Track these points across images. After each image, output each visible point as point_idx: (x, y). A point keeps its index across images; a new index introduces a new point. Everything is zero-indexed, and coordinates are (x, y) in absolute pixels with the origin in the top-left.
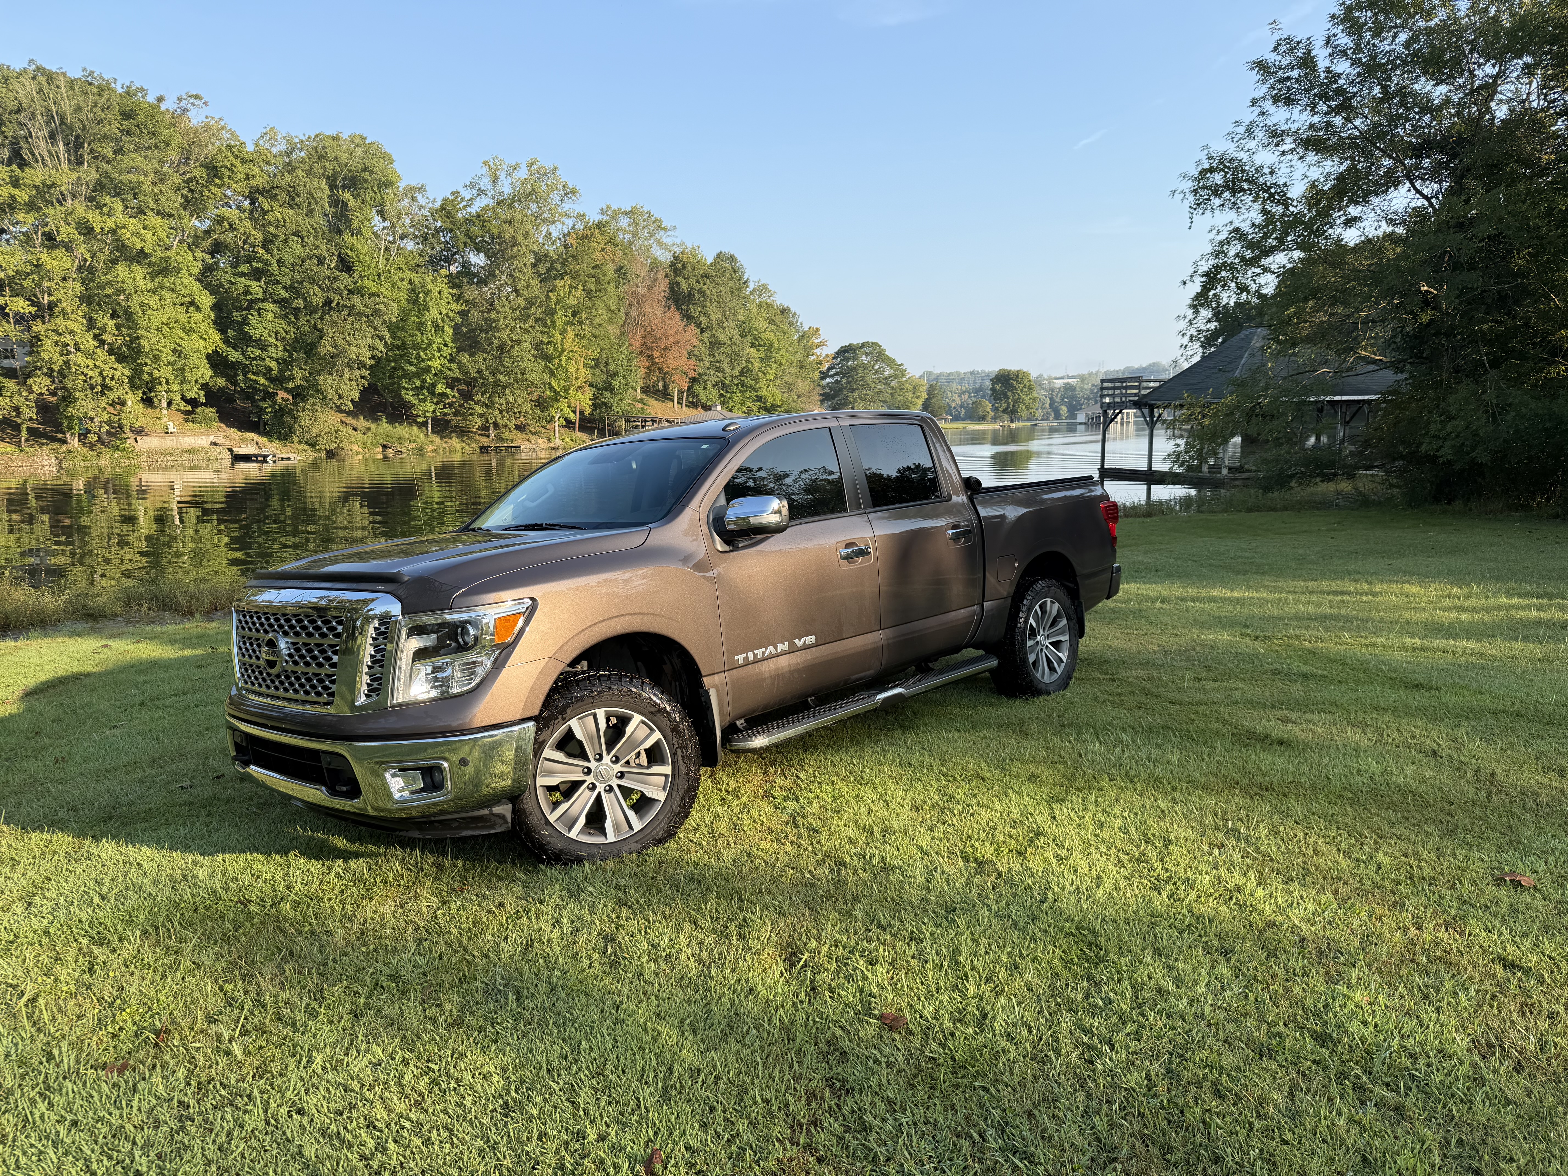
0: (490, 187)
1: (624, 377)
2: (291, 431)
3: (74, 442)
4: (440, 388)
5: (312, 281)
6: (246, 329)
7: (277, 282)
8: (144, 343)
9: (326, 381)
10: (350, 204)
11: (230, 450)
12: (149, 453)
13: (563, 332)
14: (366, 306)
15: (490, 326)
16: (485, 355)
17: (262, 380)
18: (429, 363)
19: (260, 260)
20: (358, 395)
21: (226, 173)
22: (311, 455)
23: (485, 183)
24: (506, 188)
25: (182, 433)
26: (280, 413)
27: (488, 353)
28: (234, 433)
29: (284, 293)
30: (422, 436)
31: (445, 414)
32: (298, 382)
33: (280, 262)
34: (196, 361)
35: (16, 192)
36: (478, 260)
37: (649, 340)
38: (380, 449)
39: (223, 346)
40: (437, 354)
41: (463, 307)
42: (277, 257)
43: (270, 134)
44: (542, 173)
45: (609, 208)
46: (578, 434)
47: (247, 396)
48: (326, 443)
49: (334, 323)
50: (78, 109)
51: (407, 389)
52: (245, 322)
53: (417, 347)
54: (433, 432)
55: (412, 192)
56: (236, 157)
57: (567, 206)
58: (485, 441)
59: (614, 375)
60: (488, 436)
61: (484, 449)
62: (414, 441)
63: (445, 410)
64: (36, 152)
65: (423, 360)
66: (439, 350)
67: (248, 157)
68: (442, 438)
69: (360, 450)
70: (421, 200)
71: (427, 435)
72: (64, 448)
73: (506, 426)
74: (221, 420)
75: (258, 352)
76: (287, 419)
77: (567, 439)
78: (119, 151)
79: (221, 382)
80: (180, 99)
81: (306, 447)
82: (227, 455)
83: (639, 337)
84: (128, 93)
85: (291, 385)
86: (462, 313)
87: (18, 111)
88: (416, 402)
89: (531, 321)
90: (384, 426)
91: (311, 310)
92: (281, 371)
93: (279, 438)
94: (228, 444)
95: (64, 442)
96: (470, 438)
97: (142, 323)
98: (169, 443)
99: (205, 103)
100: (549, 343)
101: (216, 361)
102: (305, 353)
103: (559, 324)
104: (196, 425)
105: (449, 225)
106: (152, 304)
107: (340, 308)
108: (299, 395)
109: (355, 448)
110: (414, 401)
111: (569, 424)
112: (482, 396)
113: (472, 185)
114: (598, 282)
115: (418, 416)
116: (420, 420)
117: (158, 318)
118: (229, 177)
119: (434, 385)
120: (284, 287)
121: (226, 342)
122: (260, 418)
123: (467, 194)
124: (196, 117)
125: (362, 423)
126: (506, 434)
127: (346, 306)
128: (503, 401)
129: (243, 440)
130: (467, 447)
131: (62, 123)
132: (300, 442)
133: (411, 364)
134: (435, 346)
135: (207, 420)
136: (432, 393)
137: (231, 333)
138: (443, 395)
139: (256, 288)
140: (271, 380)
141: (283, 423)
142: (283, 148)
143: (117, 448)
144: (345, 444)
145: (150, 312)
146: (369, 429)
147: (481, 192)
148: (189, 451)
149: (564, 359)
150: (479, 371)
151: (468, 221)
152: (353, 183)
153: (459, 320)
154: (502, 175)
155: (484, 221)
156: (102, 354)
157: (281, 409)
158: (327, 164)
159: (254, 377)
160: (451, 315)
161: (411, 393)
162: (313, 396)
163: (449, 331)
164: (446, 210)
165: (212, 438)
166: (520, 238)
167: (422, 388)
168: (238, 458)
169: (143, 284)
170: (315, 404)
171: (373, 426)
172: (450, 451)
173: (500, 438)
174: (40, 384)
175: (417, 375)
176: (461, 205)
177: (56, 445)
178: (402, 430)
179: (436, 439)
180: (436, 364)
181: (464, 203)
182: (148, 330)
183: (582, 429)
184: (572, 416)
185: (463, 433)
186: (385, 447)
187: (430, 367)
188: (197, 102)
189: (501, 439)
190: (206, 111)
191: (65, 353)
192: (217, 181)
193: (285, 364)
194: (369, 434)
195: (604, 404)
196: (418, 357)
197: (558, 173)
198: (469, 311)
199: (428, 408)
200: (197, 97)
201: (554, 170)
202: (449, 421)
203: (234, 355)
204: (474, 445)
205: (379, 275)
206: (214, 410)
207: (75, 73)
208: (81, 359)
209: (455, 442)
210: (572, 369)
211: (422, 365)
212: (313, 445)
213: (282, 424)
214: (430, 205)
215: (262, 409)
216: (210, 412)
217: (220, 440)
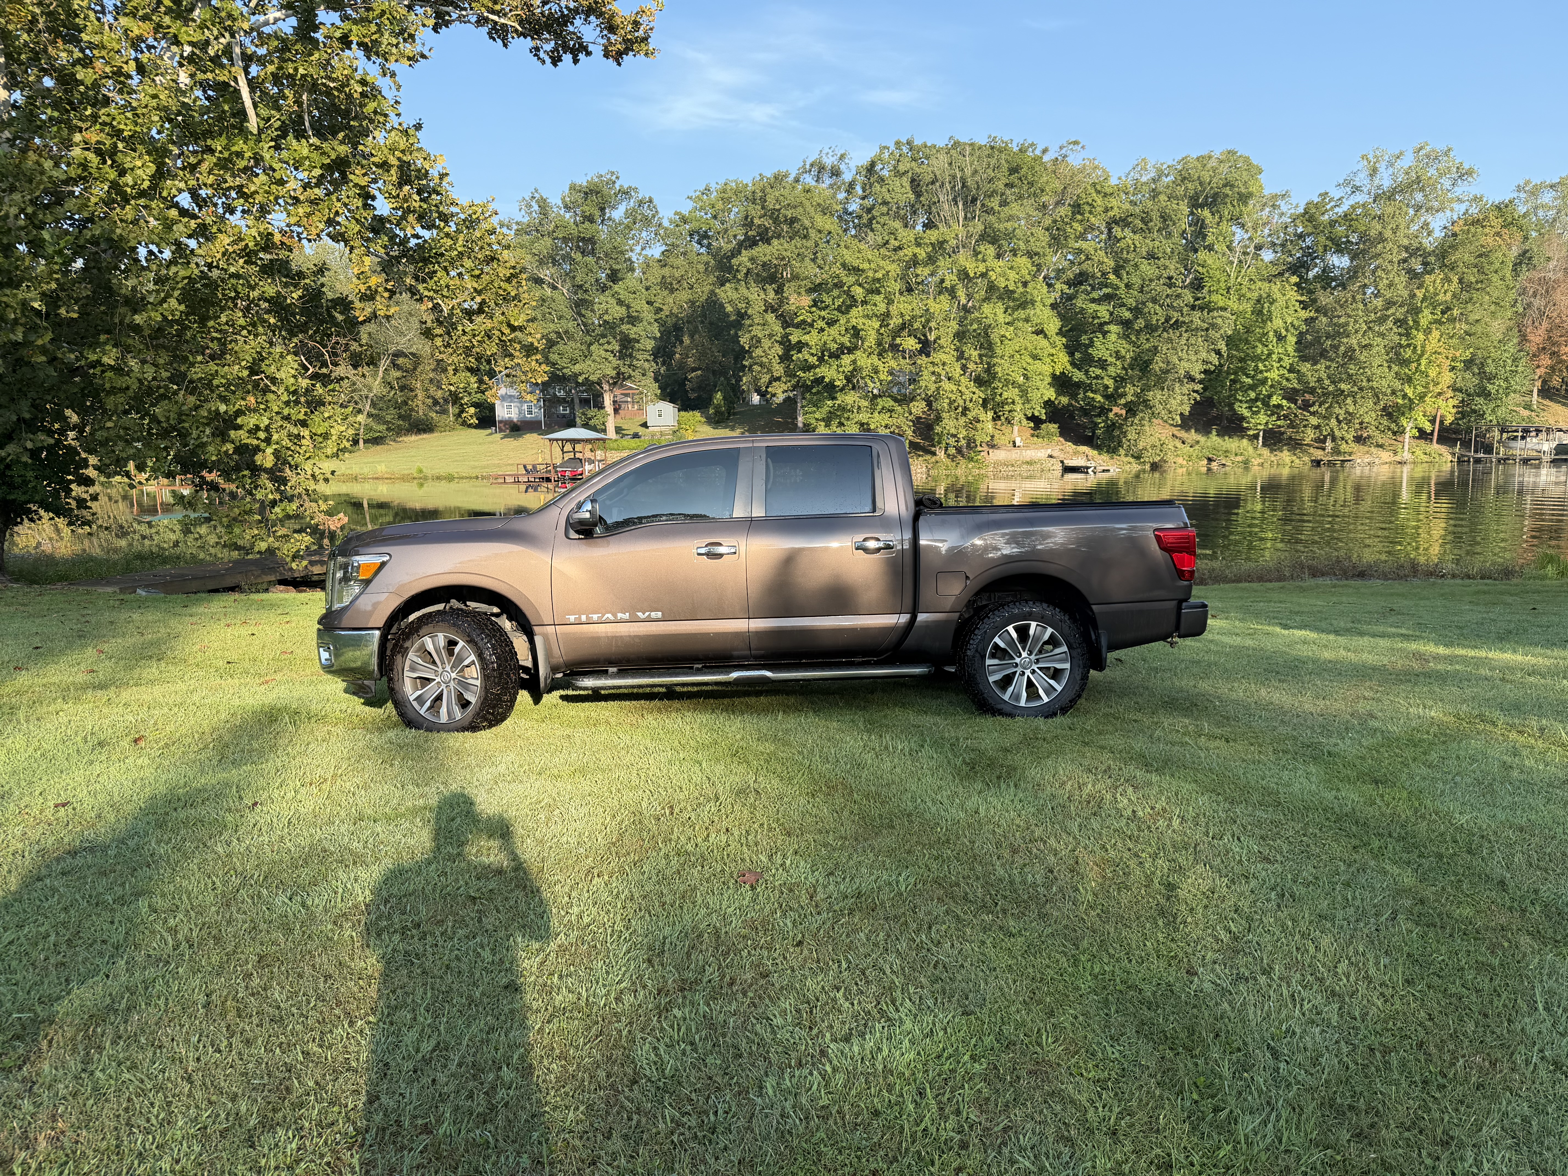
0: (1367, 181)
1: (1506, 380)
2: (1120, 444)
3: (941, 454)
4: (1275, 400)
5: (1154, 301)
6: (1090, 351)
7: (1123, 305)
8: (998, 369)
9: (1155, 396)
10: (1207, 221)
11: (1062, 462)
12: (996, 464)
13: (1428, 332)
14: (1203, 321)
15: (1340, 332)
16: (1328, 363)
17: (1099, 398)
18: (1265, 374)
19: (1111, 285)
20: (1188, 409)
21: (1087, 208)
22: (1135, 467)
23: (1362, 179)
24: (1385, 181)
25: (1026, 447)
26: (1112, 427)
27: (1332, 360)
28: (1070, 446)
29: (1127, 315)
30: (1251, 449)
31: (1280, 427)
32: (1129, 398)
33: (1128, 286)
34: (1039, 383)
35: (917, 250)
36: (1340, 262)
37: (1556, 333)
38: (1205, 462)
39: (1069, 367)
40: (1276, 365)
41: (1312, 314)
42: (1126, 281)
43: (1141, 166)
44: (1433, 158)
45: (1527, 183)
46: (1435, 446)
47: (1085, 412)
48: (1151, 456)
49: (1170, 340)
50: (976, 172)
51: (1241, 401)
52: (1091, 344)
53: (1257, 358)
54: (1264, 445)
55: (1273, 202)
56: (1098, 192)
57: (1459, 191)
58: (1318, 454)
59: (1491, 378)
60: (1324, 449)
61: (1317, 463)
62: (1241, 454)
63: (1279, 423)
64: (942, 214)
65: (1261, 372)
66: (1280, 360)
67: (1109, 190)
68: (1272, 451)
69: (1185, 462)
70: (1284, 208)
71: (1256, 448)
72: (934, 459)
73: (1343, 439)
74: (1062, 434)
75: (1098, 372)
76: (1116, 433)
77: (1419, 452)
78: (1004, 203)
79: (1064, 400)
80: (1061, 148)
81: (1132, 460)
82: (1059, 467)
83: (1542, 331)
84: (1020, 150)
85: (1123, 401)
86: (1309, 321)
87: (933, 183)
88: (1249, 415)
89: (1390, 323)
90: (1214, 439)
91: (1150, 328)
92: (1116, 389)
93: (1108, 452)
94: (1062, 457)
95: (934, 454)
96: (1304, 452)
97: (999, 352)
98: (1014, 455)
99: (1083, 147)
100: (1409, 345)
101: (1061, 382)
102: (1141, 370)
103: (1424, 322)
104: (1040, 440)
105: (1310, 229)
106: (1007, 334)
107: (1177, 325)
108: (1131, 410)
109: (1180, 460)
110: (1246, 413)
111: (1423, 435)
112: (1320, 406)
113: (1347, 183)
114: (1481, 271)
115: (1248, 429)
116: (1251, 433)
117: (1010, 348)
118: (1090, 212)
119: (1270, 396)
120: (1130, 309)
121: (1073, 364)
122: (1094, 433)
123: (1336, 194)
124: (1075, 160)
125: (1192, 436)
126: (1344, 447)
127: (1184, 322)
128: (1342, 412)
129: (1076, 453)
130: (1297, 461)
131: (964, 186)
132: (1126, 455)
133: (1248, 376)
134: (1274, 357)
135: (1049, 435)
136: (1266, 404)
137: (1077, 355)
138: (1279, 406)
139: (1103, 311)
140: (1107, 397)
141: (1114, 437)
142: (1152, 175)
143: (971, 459)
144: (1170, 458)
145: (1006, 342)
146: (1198, 442)
147: (1356, 189)
148: (1028, 463)
149: (1423, 362)
150: (1320, 380)
151: (1332, 223)
152: (1214, 201)
153: (1304, 328)
154: (1382, 166)
155: (1352, 220)
156: (964, 380)
157: (1114, 424)
158: (1189, 185)
159: (1092, 395)
160: (1296, 323)
161: (1245, 405)
162: (1142, 411)
163: (1292, 339)
164: (1309, 216)
165: (1049, 452)
166: (1388, 234)
167: (1256, 399)
168: (1068, 470)
169: (1002, 318)
170: (1142, 419)
171: (1202, 439)
172: (1278, 465)
173: (1336, 451)
174: (918, 408)
175: (1252, 387)
176: (1328, 207)
177: (928, 457)
178: (1232, 444)
179: (1266, 452)
180: (1274, 375)
181: (1332, 204)
182: (1002, 357)
183: (1440, 441)
184: (1428, 427)
185: (1295, 445)
186: (1210, 460)
187: (1266, 378)
188: (1076, 147)
189: (1339, 453)
190: (1084, 154)
191: (938, 380)
192: (1079, 217)
193: (1120, 380)
194: (1197, 447)
195: (1474, 411)
196: (1256, 369)
197: (1452, 154)
198: (1317, 318)
199: (1261, 420)
200: (1076, 143)
201: (1446, 153)
202: (1283, 433)
203: (1078, 376)
204: (1306, 459)
205: (1229, 288)
206: (1056, 426)
207: (982, 140)
208: (947, 386)
209: (1286, 456)
210: (1432, 373)
211: (1260, 376)
212: (1138, 458)
213: (1111, 438)
214: (1293, 211)
215: (1096, 424)
216: (1053, 427)
217: (1055, 454)
